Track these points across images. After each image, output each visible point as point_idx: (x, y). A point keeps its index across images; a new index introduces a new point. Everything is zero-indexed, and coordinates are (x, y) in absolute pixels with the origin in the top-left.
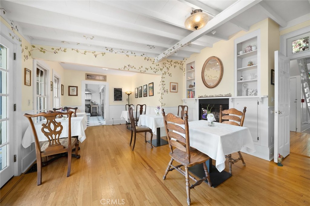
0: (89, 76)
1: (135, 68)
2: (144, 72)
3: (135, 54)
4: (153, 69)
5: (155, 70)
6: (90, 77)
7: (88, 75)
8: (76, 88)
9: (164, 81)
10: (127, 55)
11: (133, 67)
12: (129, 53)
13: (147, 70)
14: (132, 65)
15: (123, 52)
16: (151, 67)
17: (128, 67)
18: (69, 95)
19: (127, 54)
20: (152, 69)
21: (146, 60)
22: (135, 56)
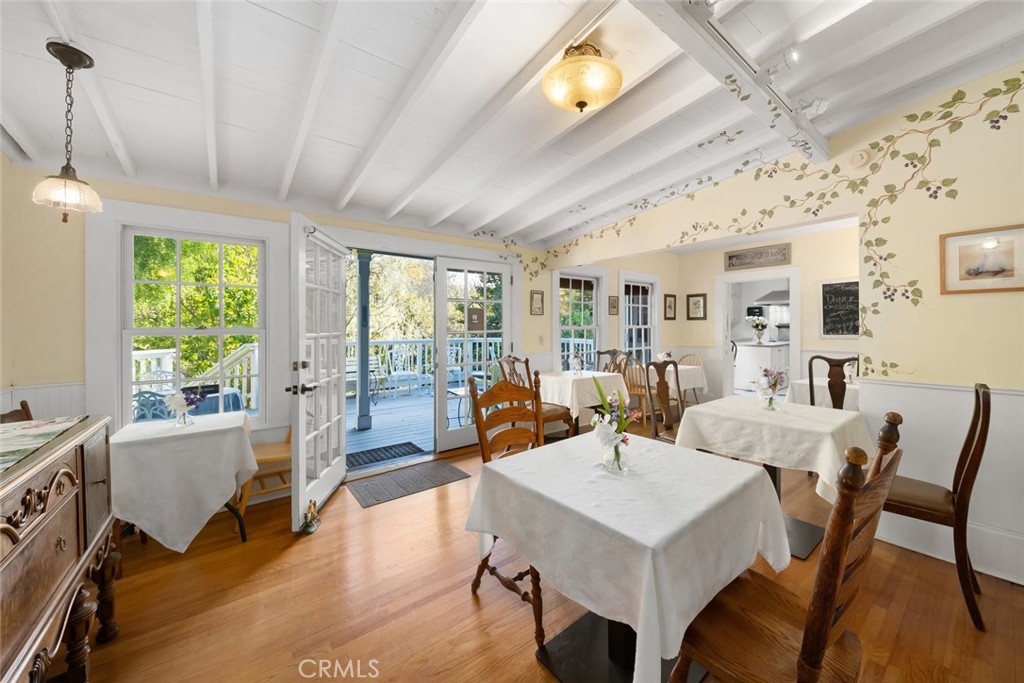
0: (735, 260)
1: (717, 228)
2: (755, 228)
3: (710, 179)
4: (798, 203)
5: (813, 203)
6: (739, 262)
7: (730, 258)
8: (701, 299)
9: (880, 242)
10: (689, 196)
11: (711, 224)
12: (693, 186)
13: (767, 216)
14: (704, 221)
15: (673, 194)
16: (787, 198)
17: (692, 231)
18: (689, 318)
19: (688, 191)
20: (793, 203)
21: (764, 177)
22: (716, 184)
